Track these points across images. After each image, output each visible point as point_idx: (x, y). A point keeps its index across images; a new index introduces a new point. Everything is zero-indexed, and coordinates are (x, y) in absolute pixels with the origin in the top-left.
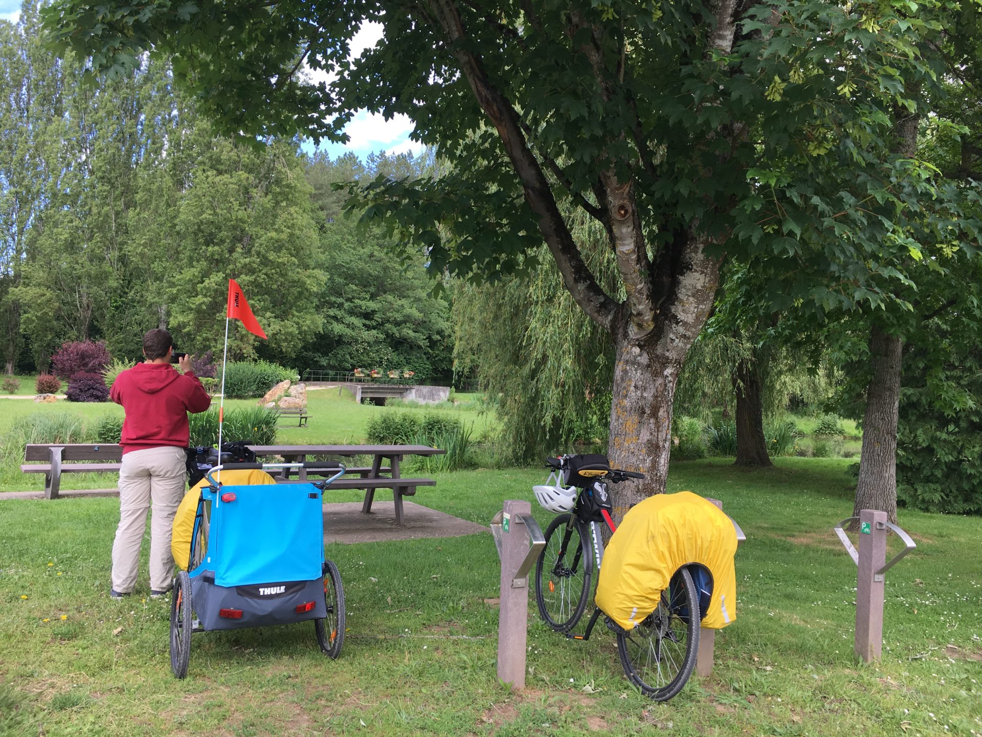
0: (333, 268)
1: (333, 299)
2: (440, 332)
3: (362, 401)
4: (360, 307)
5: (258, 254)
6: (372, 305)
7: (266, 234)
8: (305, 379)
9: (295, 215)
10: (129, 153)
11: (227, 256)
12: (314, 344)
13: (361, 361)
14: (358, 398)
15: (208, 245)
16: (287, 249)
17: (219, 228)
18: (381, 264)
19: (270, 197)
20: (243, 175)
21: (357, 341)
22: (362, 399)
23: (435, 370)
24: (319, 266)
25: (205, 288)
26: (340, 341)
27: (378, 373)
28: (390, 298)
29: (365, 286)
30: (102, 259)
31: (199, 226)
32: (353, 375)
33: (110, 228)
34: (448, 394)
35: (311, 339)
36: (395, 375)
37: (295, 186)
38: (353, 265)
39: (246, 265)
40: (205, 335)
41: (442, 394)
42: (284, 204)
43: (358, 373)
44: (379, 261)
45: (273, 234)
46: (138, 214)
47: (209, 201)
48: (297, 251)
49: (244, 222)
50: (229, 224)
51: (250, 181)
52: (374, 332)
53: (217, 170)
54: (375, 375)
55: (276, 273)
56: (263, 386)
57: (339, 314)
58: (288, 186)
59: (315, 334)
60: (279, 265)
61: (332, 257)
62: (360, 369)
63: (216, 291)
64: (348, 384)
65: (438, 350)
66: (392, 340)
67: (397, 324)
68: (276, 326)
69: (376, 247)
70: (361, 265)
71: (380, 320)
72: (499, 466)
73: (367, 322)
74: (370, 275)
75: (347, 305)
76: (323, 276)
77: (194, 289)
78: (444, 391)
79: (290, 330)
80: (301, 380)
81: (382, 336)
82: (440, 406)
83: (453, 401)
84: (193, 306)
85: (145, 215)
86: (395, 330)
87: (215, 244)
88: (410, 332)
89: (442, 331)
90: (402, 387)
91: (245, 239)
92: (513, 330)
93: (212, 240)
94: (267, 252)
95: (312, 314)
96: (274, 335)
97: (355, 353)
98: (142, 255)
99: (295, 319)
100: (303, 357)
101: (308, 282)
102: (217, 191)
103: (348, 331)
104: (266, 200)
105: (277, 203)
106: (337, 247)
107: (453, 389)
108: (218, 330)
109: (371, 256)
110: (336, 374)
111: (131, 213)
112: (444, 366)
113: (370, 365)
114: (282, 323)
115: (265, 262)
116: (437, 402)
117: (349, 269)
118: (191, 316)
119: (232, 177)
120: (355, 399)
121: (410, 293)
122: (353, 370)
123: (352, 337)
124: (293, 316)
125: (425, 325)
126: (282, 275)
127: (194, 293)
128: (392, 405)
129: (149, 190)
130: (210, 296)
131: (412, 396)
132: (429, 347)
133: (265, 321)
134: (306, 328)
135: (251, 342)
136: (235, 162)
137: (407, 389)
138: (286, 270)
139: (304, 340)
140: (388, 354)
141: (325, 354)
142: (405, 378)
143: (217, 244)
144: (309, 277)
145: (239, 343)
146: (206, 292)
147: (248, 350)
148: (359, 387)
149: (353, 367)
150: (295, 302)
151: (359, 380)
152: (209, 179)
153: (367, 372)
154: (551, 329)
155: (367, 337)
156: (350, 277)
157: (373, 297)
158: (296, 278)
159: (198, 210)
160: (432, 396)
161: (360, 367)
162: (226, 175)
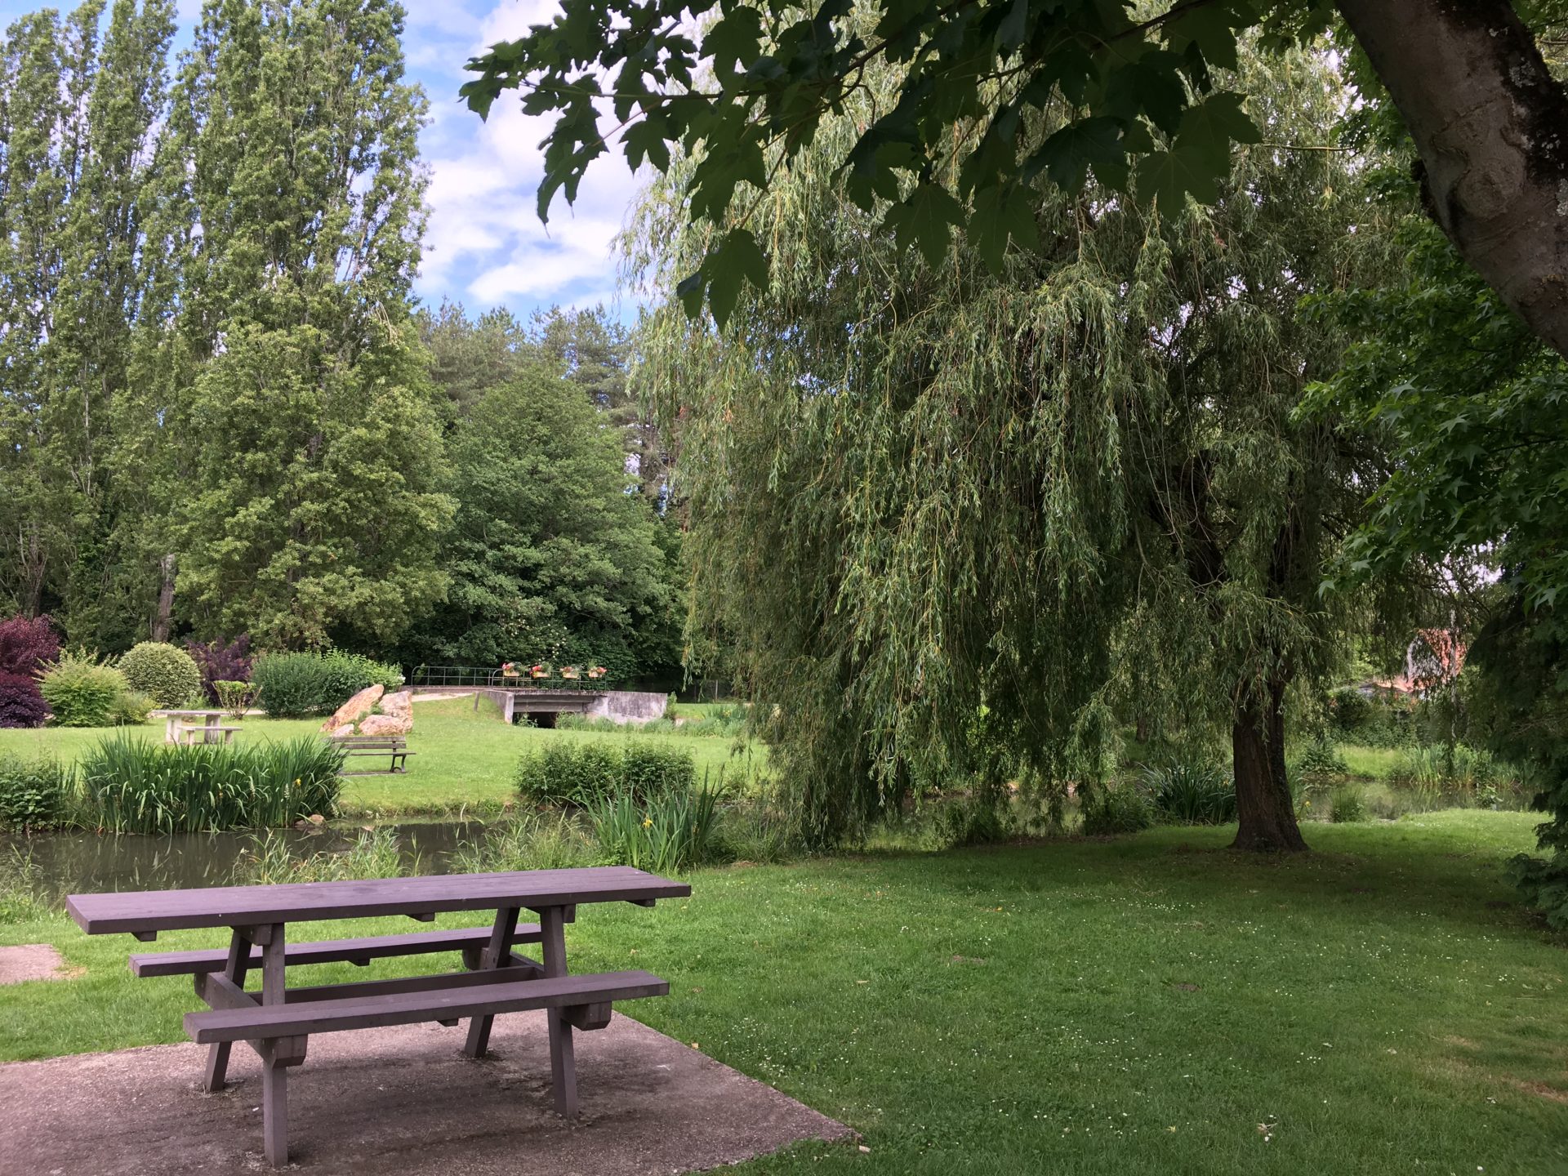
0: (467, 492)
1: (467, 544)
2: (650, 601)
3: (516, 718)
4: (514, 558)
5: (335, 465)
6: (535, 555)
7: (348, 431)
8: (413, 681)
9: (400, 399)
10: (118, 296)
11: (279, 469)
12: (433, 620)
13: (516, 649)
14: (509, 713)
15: (245, 450)
16: (387, 458)
17: (266, 422)
18: (550, 486)
19: (357, 368)
20: (309, 330)
21: (508, 616)
22: (515, 714)
23: (643, 665)
24: (443, 488)
25: (238, 524)
26: (478, 615)
27: (543, 671)
28: (565, 542)
29: (523, 523)
30: (64, 477)
31: (231, 418)
32: (500, 674)
33: (80, 425)
34: (664, 704)
35: (428, 612)
36: (572, 673)
37: (402, 351)
38: (504, 486)
39: (312, 484)
40: (236, 606)
41: (654, 705)
42: (382, 380)
43: (509, 671)
44: (546, 481)
45: (362, 432)
46: (129, 399)
47: (249, 375)
48: (405, 463)
49: (311, 411)
50: (283, 414)
51: (323, 342)
52: (538, 600)
53: (265, 323)
54: (539, 675)
55: (366, 498)
56: (337, 693)
57: (477, 568)
58: (389, 350)
59: (435, 605)
60: (371, 485)
61: (466, 474)
62: (511, 665)
63: (258, 529)
64: (491, 689)
65: (647, 630)
66: (570, 613)
67: (577, 586)
68: (365, 590)
69: (543, 458)
70: (515, 487)
71: (548, 580)
72: (775, 856)
73: (526, 584)
74: (532, 503)
75: (490, 554)
76: (449, 504)
77: (220, 526)
78: (658, 701)
79: (390, 597)
80: (407, 683)
81: (551, 608)
82: (651, 729)
83: (673, 719)
84: (217, 556)
85: (141, 401)
86: (573, 597)
87: (258, 449)
88: (599, 600)
89: (655, 598)
90: (584, 695)
91: (313, 441)
92: (805, 586)
93: (253, 441)
94: (350, 462)
95: (429, 569)
96: (361, 605)
97: (505, 637)
98: (134, 471)
99: (401, 579)
100: (414, 644)
101: (423, 514)
102: (265, 357)
103: (493, 599)
104: (350, 374)
105: (370, 380)
106: (475, 457)
107: (674, 696)
108: (261, 599)
109: (534, 471)
110: (471, 673)
111: (116, 398)
112: (658, 657)
113: (530, 657)
114: (376, 585)
115: (348, 479)
116: (645, 720)
117: (494, 493)
118: (213, 574)
119: (290, 334)
120: (502, 716)
121: (600, 535)
122: (500, 665)
123: (499, 609)
124: (396, 572)
125: (625, 588)
126: (378, 503)
127: (217, 532)
128: (568, 725)
129: (150, 359)
130: (247, 538)
131: (602, 710)
132: (632, 625)
133: (344, 582)
134: (418, 594)
135: (320, 617)
136: (296, 309)
137: (594, 698)
138: (384, 493)
139: (413, 613)
140: (561, 637)
141: (453, 638)
142: (592, 679)
143: (263, 449)
144: (424, 506)
145: (299, 619)
146: (240, 531)
147: (314, 632)
148: (510, 694)
149: (502, 660)
150: (399, 549)
151: (511, 683)
152: (250, 337)
153: (525, 669)
154: (893, 580)
155: (524, 609)
156: (496, 507)
157: (536, 541)
158: (401, 508)
159: (231, 389)
160: (637, 709)
161: (513, 660)
162: (280, 331)
